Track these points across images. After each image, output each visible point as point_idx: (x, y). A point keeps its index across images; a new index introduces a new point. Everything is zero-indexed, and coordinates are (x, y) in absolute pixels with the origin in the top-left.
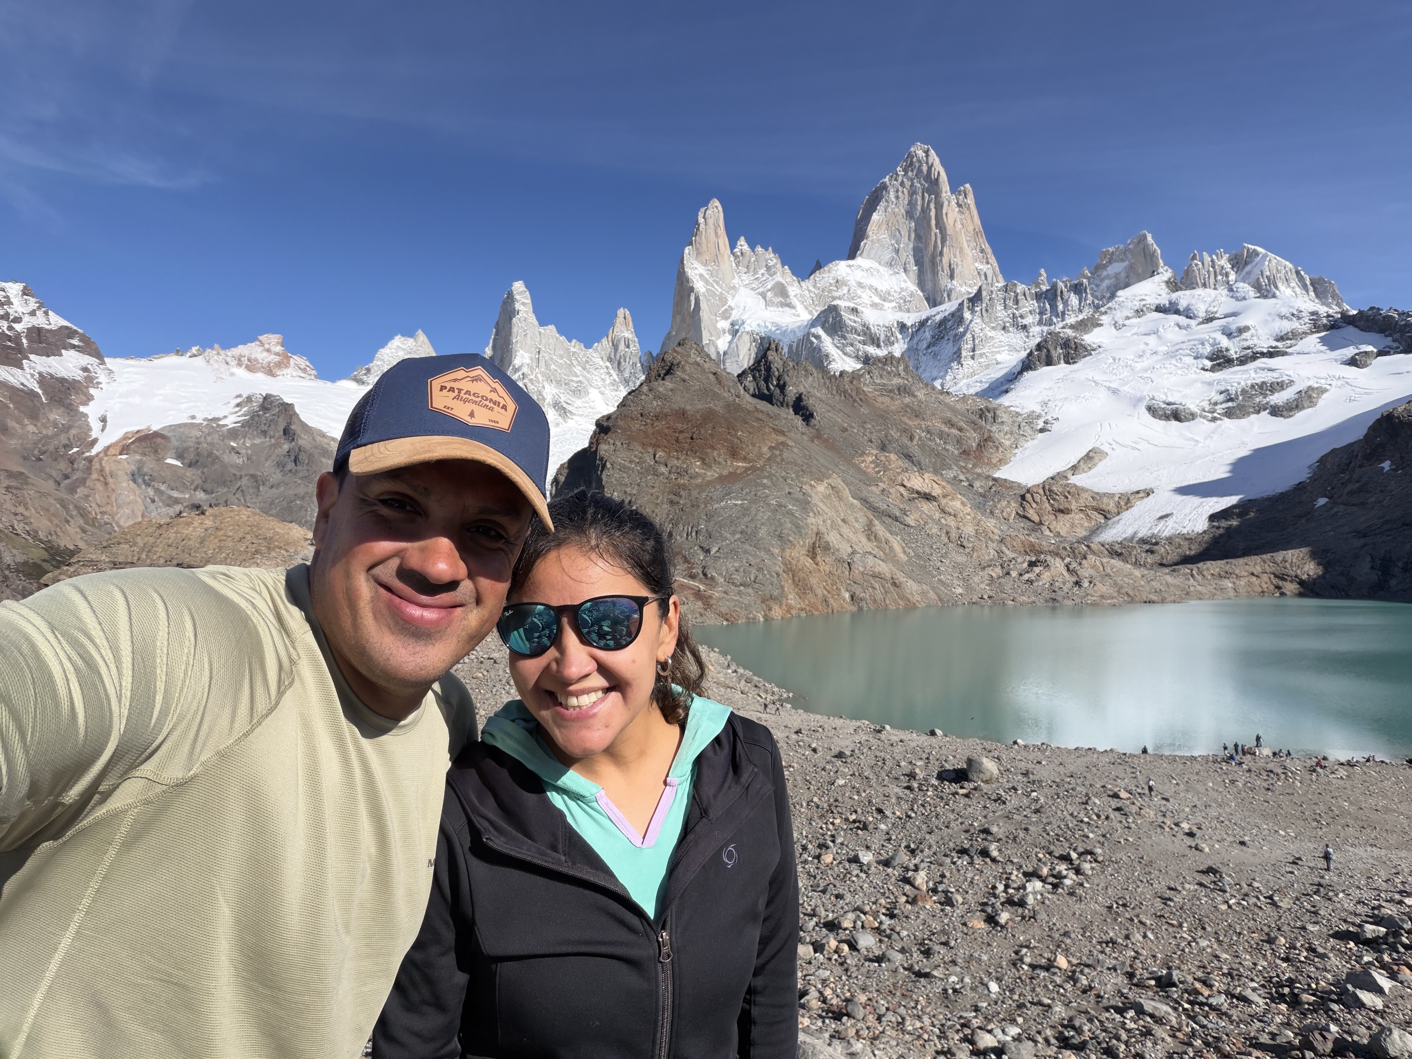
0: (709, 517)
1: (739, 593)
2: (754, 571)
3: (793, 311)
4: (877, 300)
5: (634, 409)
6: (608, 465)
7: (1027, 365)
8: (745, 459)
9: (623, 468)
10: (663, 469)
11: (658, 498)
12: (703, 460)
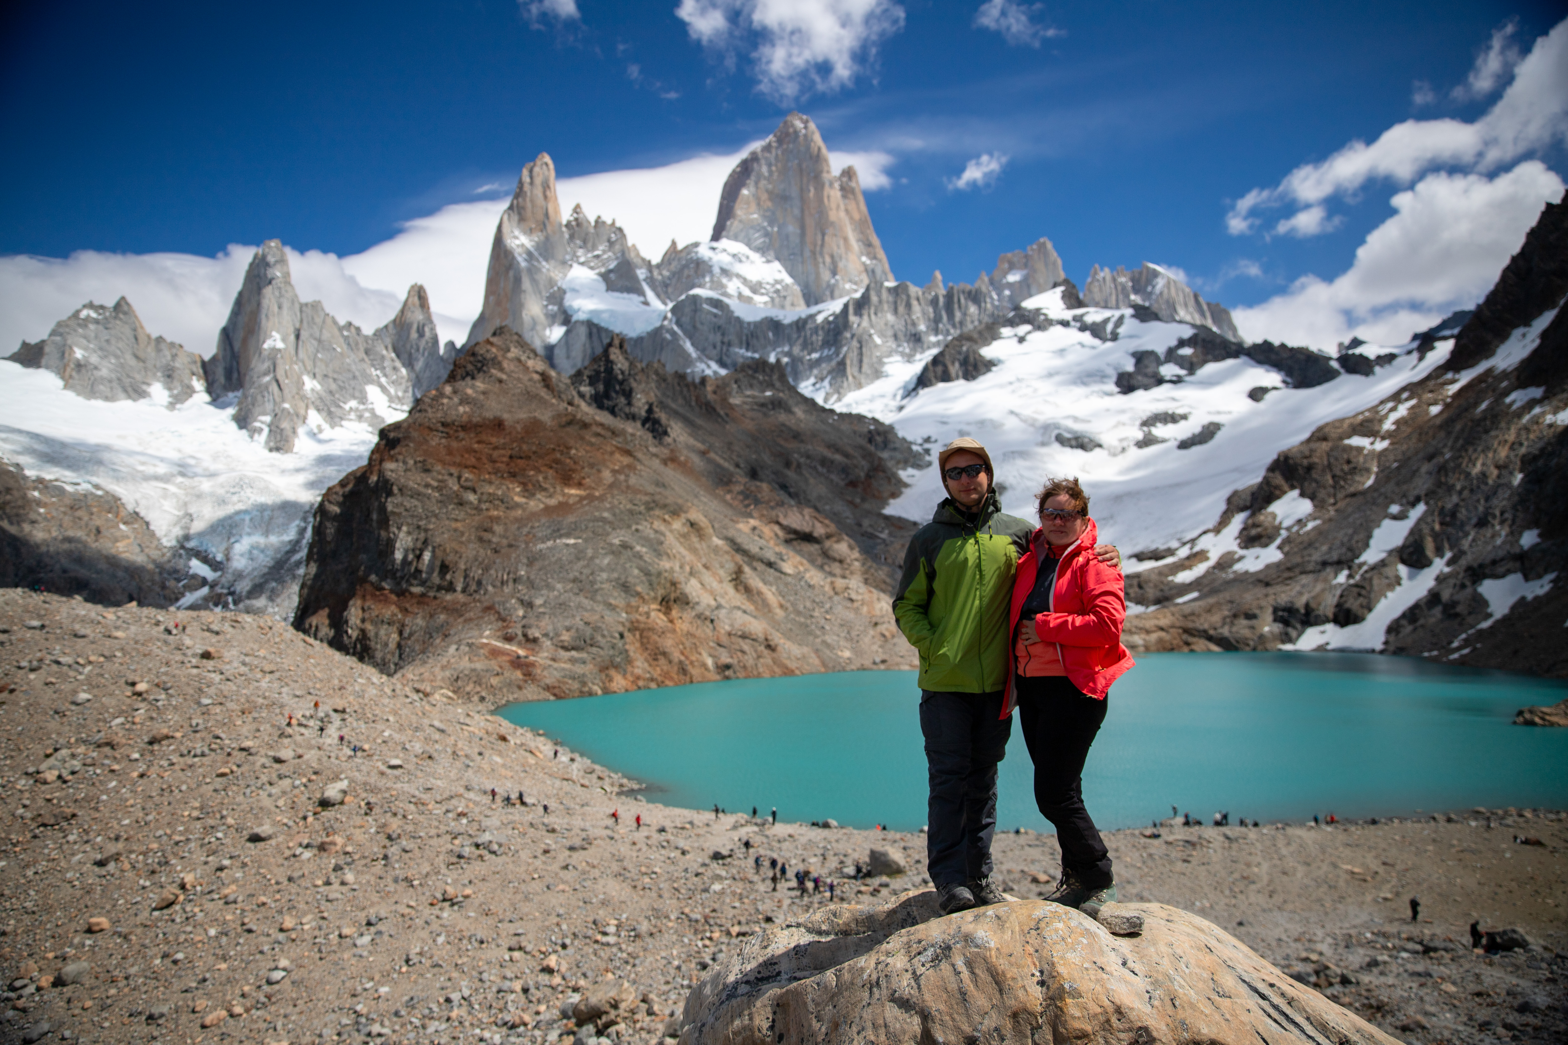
0: (532, 561)
1: (573, 661)
3: (642, 299)
4: (747, 292)
5: (433, 417)
6: (395, 489)
7: (922, 381)
8: (580, 485)
9: (416, 495)
10: (472, 497)
11: (462, 534)
12: (524, 484)
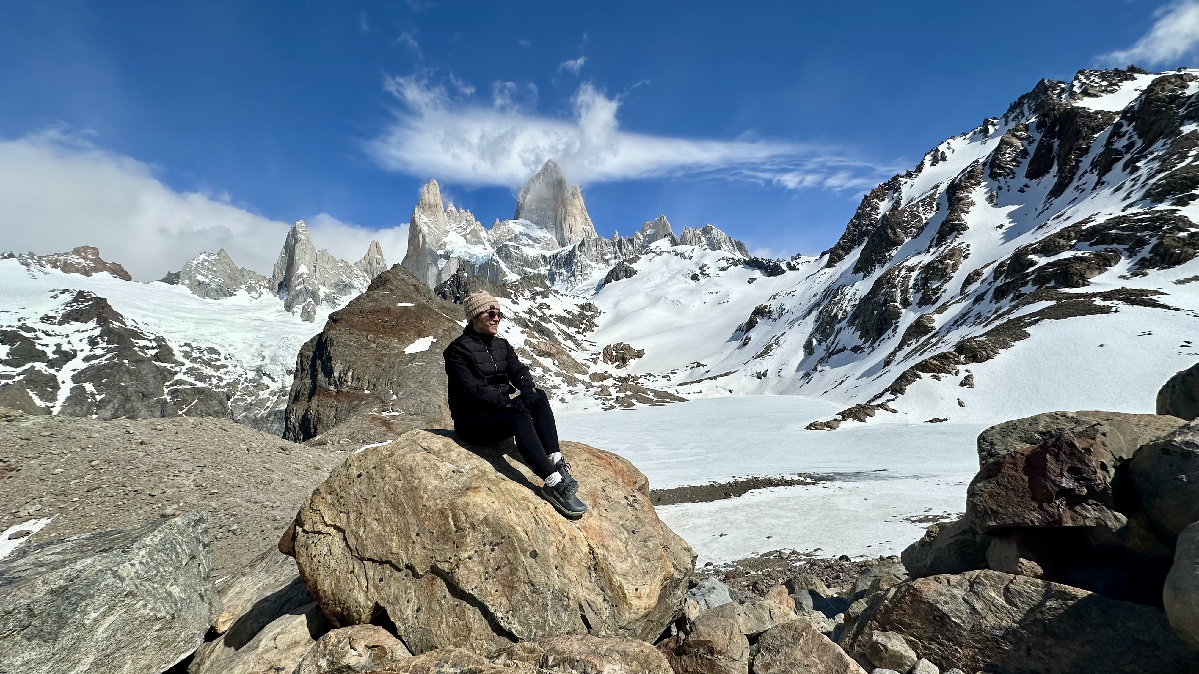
0: (401, 374)
1: (412, 420)
2: (424, 405)
3: (483, 246)
4: (531, 242)
5: (356, 308)
6: (335, 343)
7: (607, 280)
9: (345, 345)
10: (373, 345)
11: (368, 363)
12: (399, 339)
